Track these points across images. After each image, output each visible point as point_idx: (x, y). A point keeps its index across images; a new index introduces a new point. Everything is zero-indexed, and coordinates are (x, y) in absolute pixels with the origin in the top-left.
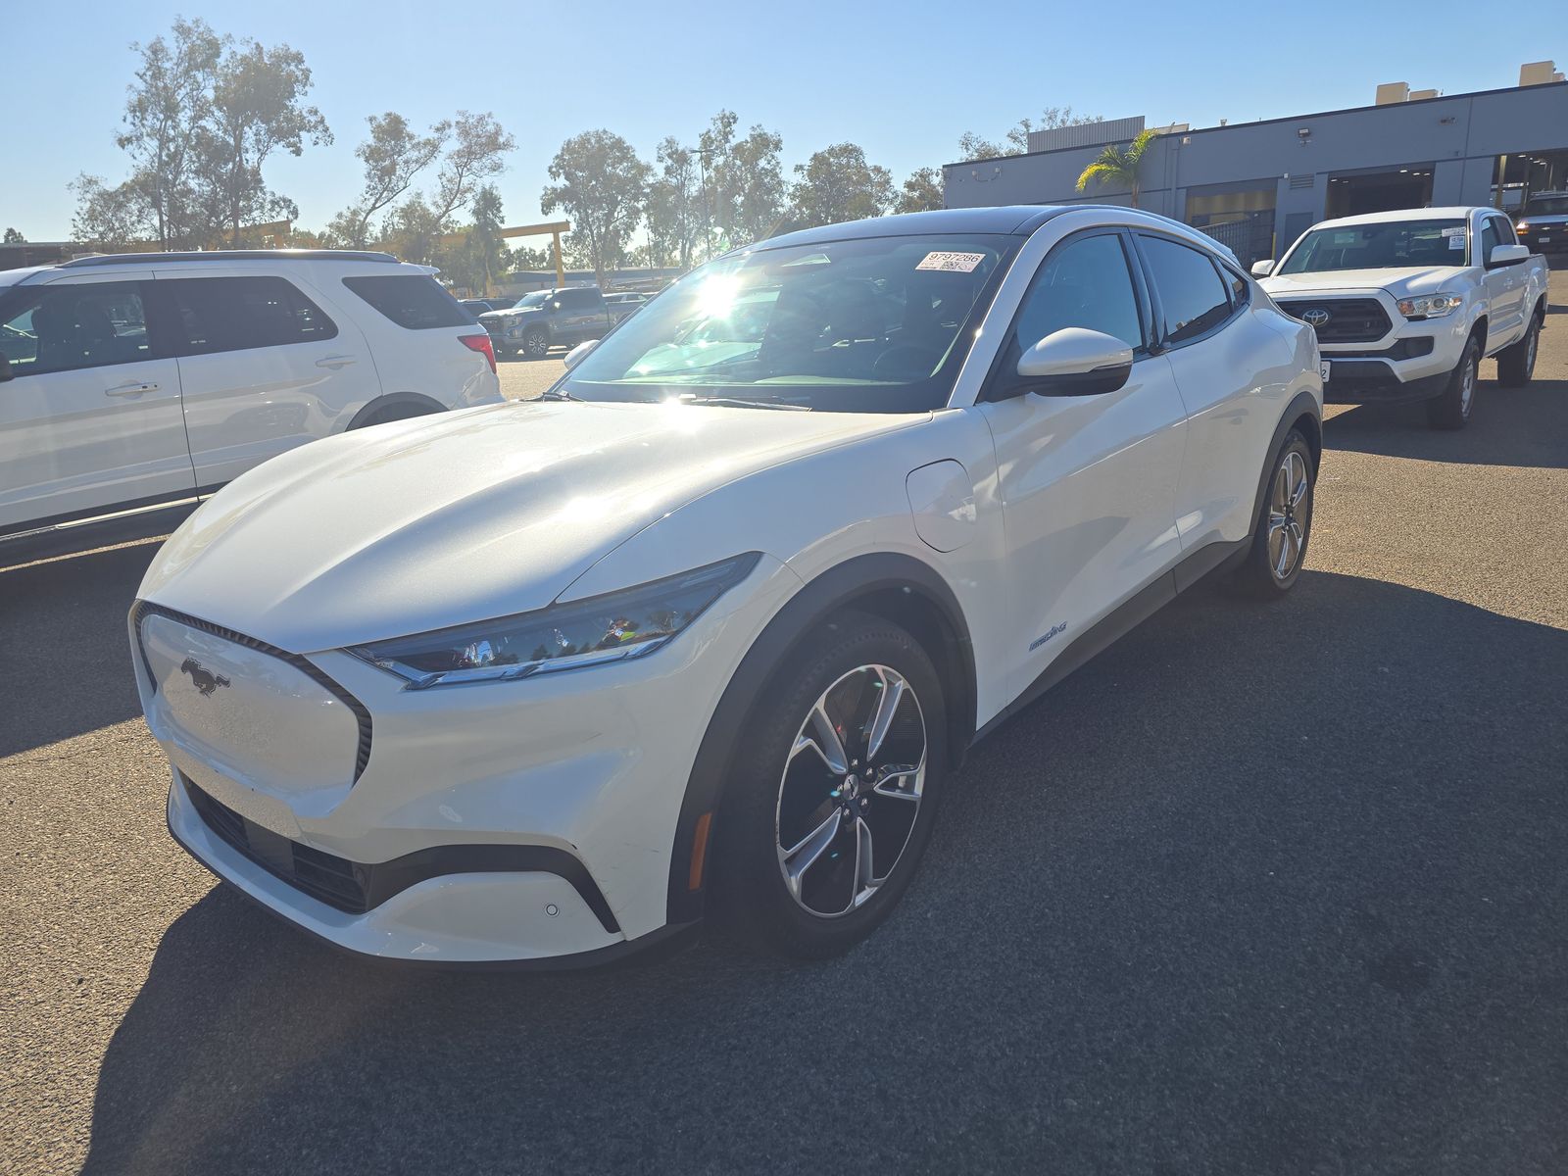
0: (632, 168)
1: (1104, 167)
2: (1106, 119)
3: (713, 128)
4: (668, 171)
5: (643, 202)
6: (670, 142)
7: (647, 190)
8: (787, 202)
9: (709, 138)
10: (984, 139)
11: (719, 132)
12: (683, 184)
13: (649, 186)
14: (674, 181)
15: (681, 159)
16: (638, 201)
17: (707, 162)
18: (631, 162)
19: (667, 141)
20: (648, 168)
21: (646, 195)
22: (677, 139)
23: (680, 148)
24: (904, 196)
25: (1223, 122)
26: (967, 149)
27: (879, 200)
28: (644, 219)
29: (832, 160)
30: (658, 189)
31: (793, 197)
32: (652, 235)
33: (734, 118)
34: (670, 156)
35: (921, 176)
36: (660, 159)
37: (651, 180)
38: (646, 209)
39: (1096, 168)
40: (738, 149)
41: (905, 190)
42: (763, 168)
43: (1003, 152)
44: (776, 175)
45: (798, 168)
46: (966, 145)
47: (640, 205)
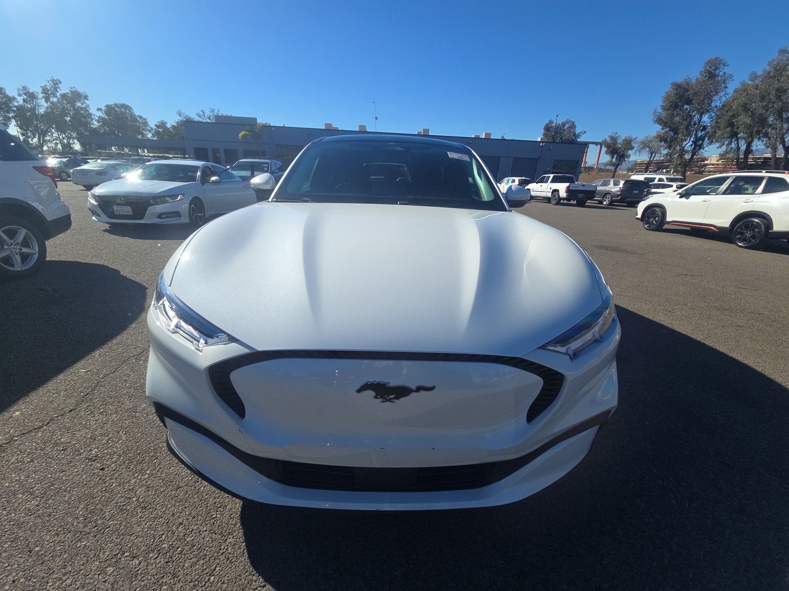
0: (4, 98)
1: (247, 133)
2: (233, 116)
3: (48, 84)
4: (24, 100)
5: (12, 114)
6: (24, 88)
7: (15, 109)
8: (95, 122)
9: (46, 88)
10: (187, 114)
11: (52, 86)
12: (35, 108)
13: (15, 106)
14: (29, 106)
15: (32, 96)
16: (9, 113)
17: (47, 99)
18: (4, 95)
19: (23, 87)
20: (14, 99)
21: (14, 111)
22: (28, 86)
23: (31, 91)
24: (155, 130)
25: (284, 125)
26: (181, 117)
27: (144, 129)
28: (13, 122)
29: (117, 109)
30: (20, 109)
31: (98, 121)
32: (19, 130)
33: (59, 81)
34: (25, 94)
35: (161, 123)
36: (20, 95)
37: (16, 104)
38: (14, 117)
39: (244, 133)
40: (64, 96)
41: (155, 128)
42: (79, 106)
43: (196, 120)
44: (88, 111)
45: (99, 109)
46: (180, 114)
47: (11, 115)
